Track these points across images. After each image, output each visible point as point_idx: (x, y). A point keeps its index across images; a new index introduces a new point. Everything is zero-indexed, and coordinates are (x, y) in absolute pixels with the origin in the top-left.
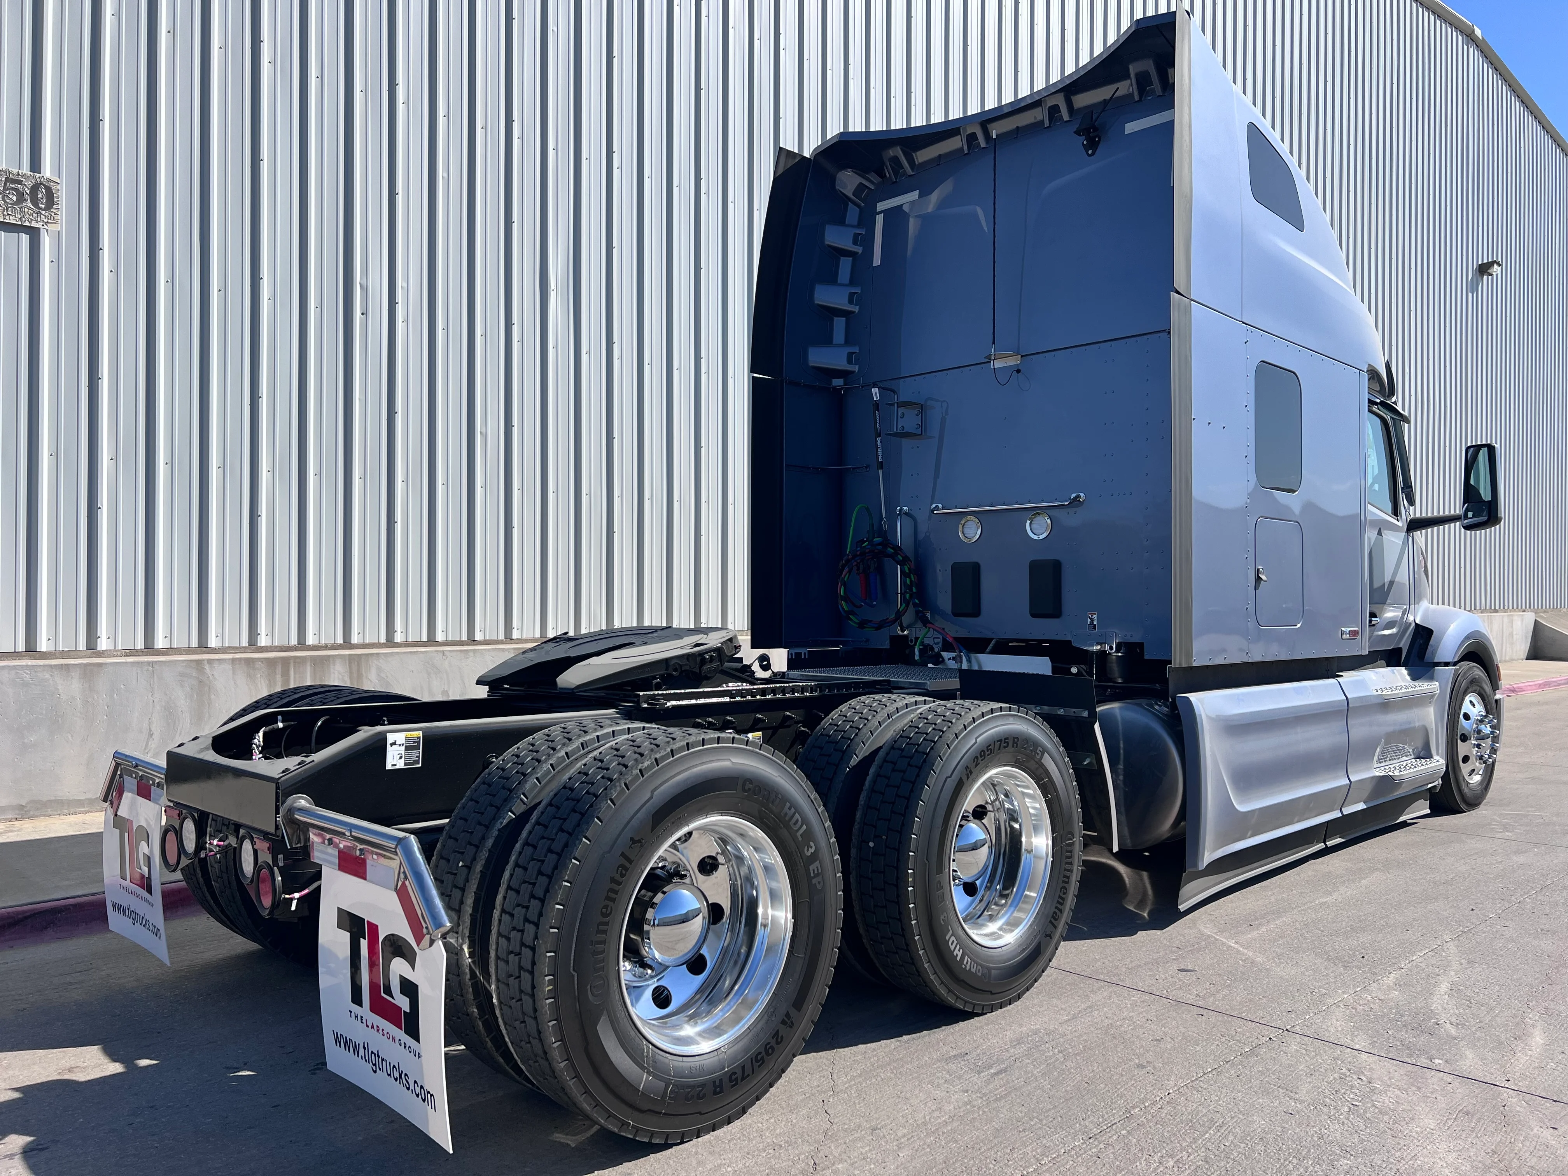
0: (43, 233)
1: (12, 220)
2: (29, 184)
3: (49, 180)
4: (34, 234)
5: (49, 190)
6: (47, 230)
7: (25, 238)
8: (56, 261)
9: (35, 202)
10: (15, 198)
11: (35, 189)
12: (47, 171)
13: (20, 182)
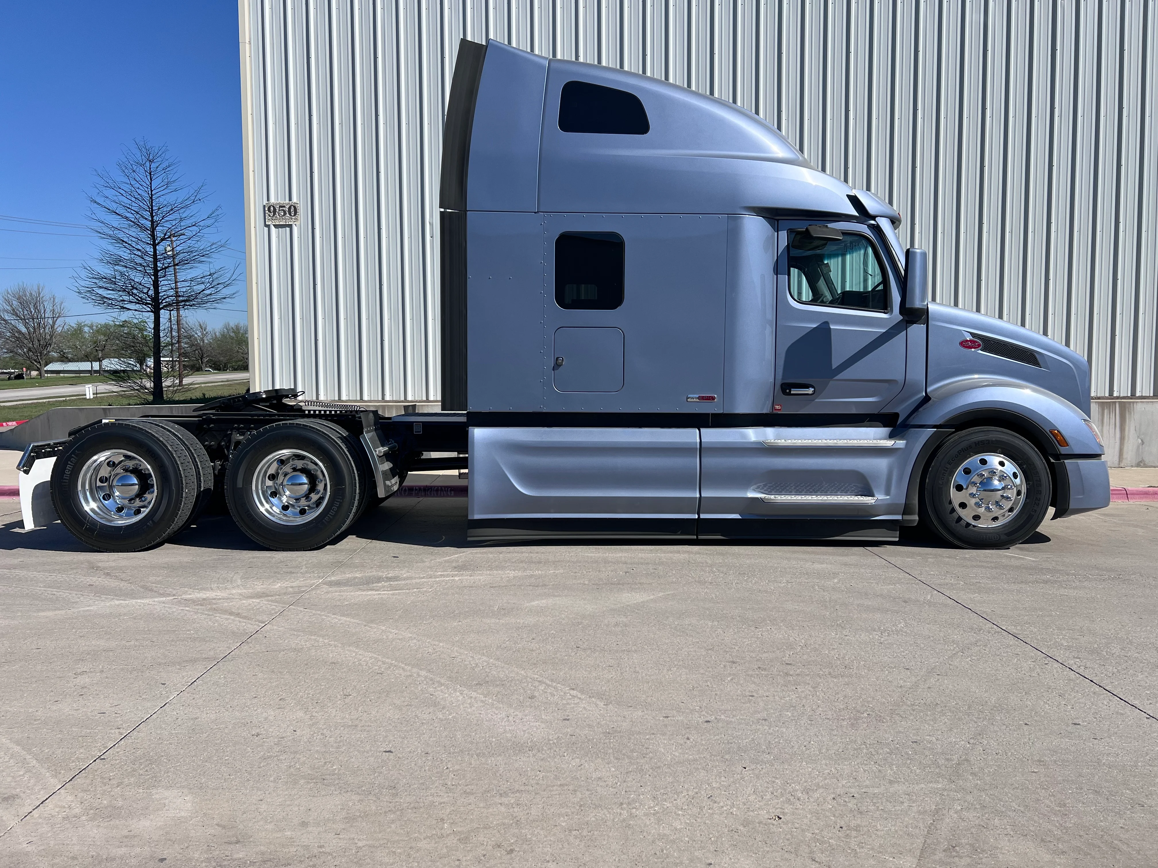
0: (294, 226)
1: (281, 223)
2: (288, 207)
3: (295, 203)
4: (290, 226)
5: (295, 207)
6: (296, 225)
7: (288, 229)
8: (300, 237)
9: (290, 214)
10: (283, 214)
11: (290, 208)
12: (295, 200)
13: (284, 207)
